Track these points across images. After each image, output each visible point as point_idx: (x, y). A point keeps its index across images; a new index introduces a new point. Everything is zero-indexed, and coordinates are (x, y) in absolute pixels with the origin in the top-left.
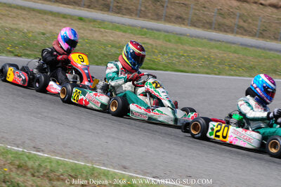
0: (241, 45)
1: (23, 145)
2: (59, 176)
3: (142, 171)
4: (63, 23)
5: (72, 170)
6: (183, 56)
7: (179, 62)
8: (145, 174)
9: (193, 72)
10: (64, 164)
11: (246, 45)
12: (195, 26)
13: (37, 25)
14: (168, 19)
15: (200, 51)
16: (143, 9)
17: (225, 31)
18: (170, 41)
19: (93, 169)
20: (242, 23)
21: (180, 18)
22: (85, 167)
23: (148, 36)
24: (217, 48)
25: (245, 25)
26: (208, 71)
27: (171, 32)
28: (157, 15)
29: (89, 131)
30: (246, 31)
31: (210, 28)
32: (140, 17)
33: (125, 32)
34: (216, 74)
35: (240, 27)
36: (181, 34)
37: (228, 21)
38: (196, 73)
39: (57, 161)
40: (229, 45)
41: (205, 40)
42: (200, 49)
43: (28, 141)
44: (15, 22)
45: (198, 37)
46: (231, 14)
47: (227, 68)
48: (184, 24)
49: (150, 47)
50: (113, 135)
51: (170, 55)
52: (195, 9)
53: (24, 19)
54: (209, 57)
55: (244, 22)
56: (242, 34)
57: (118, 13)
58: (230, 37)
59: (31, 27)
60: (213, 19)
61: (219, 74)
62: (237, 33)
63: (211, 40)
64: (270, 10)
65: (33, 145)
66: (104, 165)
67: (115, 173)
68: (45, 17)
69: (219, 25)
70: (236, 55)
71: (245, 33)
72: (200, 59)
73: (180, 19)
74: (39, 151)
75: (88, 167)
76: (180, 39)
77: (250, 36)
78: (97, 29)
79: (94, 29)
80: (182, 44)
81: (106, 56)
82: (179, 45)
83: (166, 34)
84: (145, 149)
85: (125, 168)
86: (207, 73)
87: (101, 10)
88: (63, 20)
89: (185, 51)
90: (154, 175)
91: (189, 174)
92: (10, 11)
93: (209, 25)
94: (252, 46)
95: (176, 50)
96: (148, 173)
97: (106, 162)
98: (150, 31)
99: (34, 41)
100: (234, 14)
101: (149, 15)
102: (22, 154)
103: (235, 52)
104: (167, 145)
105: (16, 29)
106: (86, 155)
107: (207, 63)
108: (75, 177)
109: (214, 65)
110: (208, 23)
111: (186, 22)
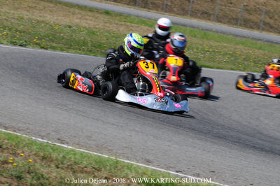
0: (266, 41)
1: (47, 136)
2: (83, 168)
3: (165, 165)
4: (89, 16)
5: (96, 162)
6: (209, 51)
7: (204, 57)
8: (168, 168)
9: (218, 68)
10: (89, 157)
11: (272, 42)
12: (221, 22)
13: (63, 18)
14: (194, 14)
15: (225, 47)
16: (169, 4)
17: (251, 28)
18: (195, 36)
19: (117, 162)
20: (268, 20)
21: (206, 13)
22: (108, 160)
24: (242, 44)
25: (271, 22)
26: (233, 67)
27: (198, 28)
28: (183, 9)
29: (113, 124)
30: (272, 27)
31: (236, 24)
32: (166, 12)
33: (151, 26)
34: (240, 70)
35: (265, 24)
36: (207, 30)
37: (253, 18)
38: (222, 69)
39: (82, 154)
40: (254, 41)
41: (231, 36)
42: (225, 44)
43: (53, 133)
44: (41, 15)
45: (224, 33)
46: (257, 11)
47: (252, 64)
48: (209, 20)
50: (137, 129)
51: (195, 50)
52: (221, 5)
53: (51, 11)
54: (235, 53)
55: (271, 18)
56: (268, 31)
57: (145, 7)
58: (256, 33)
59: (57, 19)
60: (239, 15)
61: (244, 70)
62: (263, 29)
63: (237, 36)
65: (58, 137)
66: (128, 158)
67: (138, 166)
68: (72, 10)
69: (245, 21)
70: (261, 51)
71: (271, 30)
72: (225, 54)
73: (206, 15)
74: (63, 143)
75: (112, 160)
76: (205, 35)
77: (275, 32)
78: (123, 23)
79: (120, 23)
80: (207, 39)
82: (205, 40)
83: (191, 29)
84: (169, 144)
85: (148, 162)
86: (232, 69)
87: (128, 4)
88: (89, 14)
89: (211, 47)
90: (178, 170)
91: (212, 169)
92: (38, 4)
93: (234, 21)
94: (277, 43)
95: (202, 45)
96: (171, 167)
97: (130, 155)
99: (61, 33)
100: (260, 10)
101: (175, 9)
102: (47, 146)
103: (260, 48)
104: (190, 140)
105: (43, 22)
106: (110, 148)
107: (232, 59)
108: (99, 170)
109: (239, 61)
110: (234, 19)
111: (212, 17)
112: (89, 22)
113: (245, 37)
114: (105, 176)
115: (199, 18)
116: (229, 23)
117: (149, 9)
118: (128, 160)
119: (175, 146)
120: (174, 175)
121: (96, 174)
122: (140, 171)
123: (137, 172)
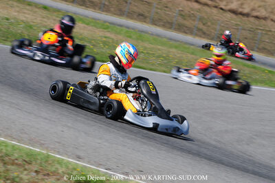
2: (13, 161)
3: (95, 162)
4: (28, 10)
5: (27, 155)
6: (143, 52)
9: (151, 70)
10: (20, 149)
12: (156, 25)
14: (130, 15)
15: (159, 49)
16: (106, 3)
17: (185, 32)
18: (131, 37)
19: (48, 156)
20: (201, 26)
21: (142, 15)
22: (39, 154)
23: (109, 30)
24: (176, 47)
25: (204, 28)
26: (165, 69)
27: (133, 29)
28: (120, 10)
29: (46, 119)
30: (204, 33)
31: (170, 28)
32: (103, 11)
35: (199, 30)
36: (142, 32)
37: (188, 23)
38: (154, 70)
39: (13, 146)
40: (187, 46)
41: (165, 39)
42: (159, 47)
45: (158, 36)
46: (191, 16)
48: (145, 22)
49: (111, 41)
50: (69, 125)
52: (157, 8)
54: (168, 56)
55: (204, 24)
56: (200, 36)
57: (82, 5)
58: (189, 38)
60: (174, 19)
62: (196, 35)
63: (171, 39)
64: (229, 15)
66: (59, 153)
67: (68, 162)
68: (10, 2)
69: (179, 26)
70: (193, 56)
71: (203, 36)
72: (159, 57)
73: (141, 17)
75: (43, 154)
76: (140, 36)
77: (208, 39)
80: (142, 41)
82: (140, 41)
83: (127, 29)
84: (100, 141)
85: (79, 158)
86: (165, 72)
87: (66, 1)
88: (28, 7)
89: (145, 48)
90: (107, 167)
91: (141, 169)
93: (169, 25)
96: (101, 165)
97: (61, 150)
98: (112, 25)
100: (195, 16)
101: (112, 9)
103: (192, 53)
104: (121, 139)
106: (42, 142)
107: (165, 62)
108: (30, 163)
109: (172, 64)
110: (169, 23)
111: (148, 20)
112: (27, 16)
113: (178, 41)
114: (36, 169)
115: (135, 19)
116: (164, 26)
117: (87, 7)
118: (60, 155)
119: (105, 144)
120: (104, 172)
121: (26, 167)
122: (70, 167)
123: (68, 168)
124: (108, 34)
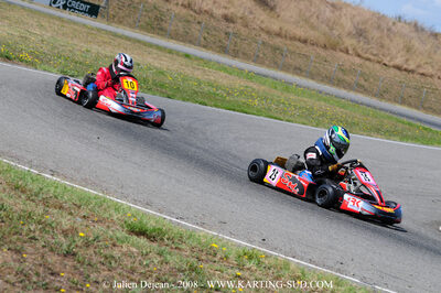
0: (352, 101)
6: (283, 103)
7: (276, 109)
14: (286, 68)
15: (304, 101)
20: (362, 82)
21: (300, 69)
24: (325, 100)
25: (366, 84)
28: (276, 63)
30: (365, 90)
33: (230, 74)
35: (359, 85)
37: (348, 78)
41: (314, 92)
46: (352, 71)
51: (269, 101)
54: (312, 108)
55: (365, 81)
58: (343, 92)
60: (333, 74)
61: (317, 126)
64: (393, 71)
69: (339, 81)
76: (287, 87)
81: (196, 93)
82: (285, 92)
89: (288, 99)
93: (329, 80)
94: (362, 104)
95: (279, 97)
98: (258, 76)
103: (343, 107)
124: (251, 84)
